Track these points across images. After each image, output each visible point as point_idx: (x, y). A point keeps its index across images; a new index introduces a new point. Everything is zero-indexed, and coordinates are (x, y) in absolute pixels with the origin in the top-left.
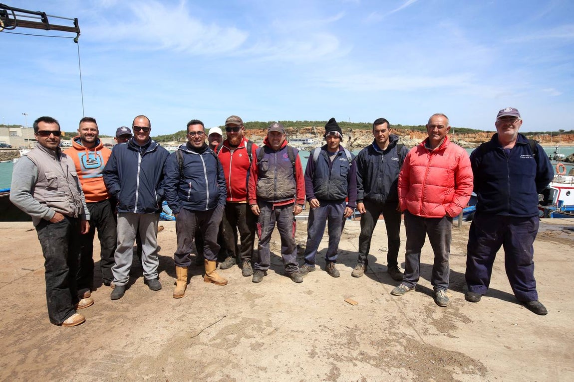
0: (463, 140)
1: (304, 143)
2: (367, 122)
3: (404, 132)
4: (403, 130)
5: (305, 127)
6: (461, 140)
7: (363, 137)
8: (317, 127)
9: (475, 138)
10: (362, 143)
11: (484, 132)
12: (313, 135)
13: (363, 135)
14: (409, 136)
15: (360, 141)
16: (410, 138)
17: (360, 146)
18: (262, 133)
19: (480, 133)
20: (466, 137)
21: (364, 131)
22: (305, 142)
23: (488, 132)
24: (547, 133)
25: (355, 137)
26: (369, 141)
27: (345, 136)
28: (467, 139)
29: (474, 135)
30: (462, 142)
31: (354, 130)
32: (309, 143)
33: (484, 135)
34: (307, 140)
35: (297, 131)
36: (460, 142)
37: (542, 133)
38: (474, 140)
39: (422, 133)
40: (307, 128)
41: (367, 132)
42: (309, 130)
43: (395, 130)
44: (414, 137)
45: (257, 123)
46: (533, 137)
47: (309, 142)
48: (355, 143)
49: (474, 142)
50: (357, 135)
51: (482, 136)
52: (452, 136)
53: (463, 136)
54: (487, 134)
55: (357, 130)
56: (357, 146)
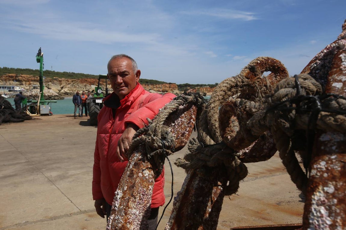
0: (153, 89)
1: (10, 91)
2: (71, 72)
5: (8, 75)
7: (69, 86)
8: (22, 74)
9: (161, 88)
10: (68, 91)
11: (167, 83)
12: (17, 83)
13: (69, 84)
17: (68, 94)
19: (164, 84)
20: (155, 88)
21: (70, 80)
22: (12, 89)
23: (170, 84)
24: (208, 85)
25: (62, 86)
26: (75, 89)
27: (52, 85)
28: (155, 89)
29: (160, 86)
31: (60, 79)
32: (16, 91)
33: (167, 85)
34: (13, 88)
37: (205, 85)
40: (10, 75)
41: (72, 81)
42: (12, 77)
46: (199, 88)
47: (15, 89)
48: (62, 91)
49: (160, 91)
50: (64, 84)
51: (166, 87)
52: (144, 86)
53: (152, 86)
54: (169, 85)
55: (63, 79)
56: (65, 94)
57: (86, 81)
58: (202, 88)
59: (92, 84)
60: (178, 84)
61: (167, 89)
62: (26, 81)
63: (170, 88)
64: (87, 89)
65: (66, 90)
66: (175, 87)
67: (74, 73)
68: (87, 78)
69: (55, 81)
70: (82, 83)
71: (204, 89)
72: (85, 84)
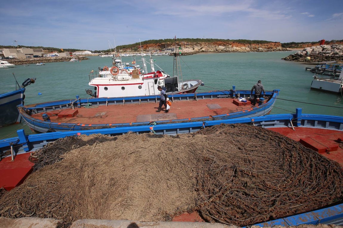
0: (261, 47)
1: (172, 51)
3: (228, 43)
4: (228, 42)
6: (259, 47)
7: (206, 47)
8: (182, 41)
9: (267, 46)
11: (273, 42)
14: (231, 46)
15: (204, 49)
16: (232, 47)
18: (155, 46)
19: (271, 43)
21: (207, 43)
23: (275, 42)
25: (202, 47)
27: (196, 46)
28: (263, 47)
29: (267, 44)
30: (260, 48)
31: (201, 43)
33: (273, 44)
35: (171, 44)
36: (259, 48)
37: (308, 43)
38: (267, 47)
39: (239, 43)
41: (208, 44)
42: (177, 43)
43: (224, 42)
44: (234, 46)
45: (153, 40)
46: (302, 45)
48: (201, 50)
49: (267, 48)
50: (203, 46)
51: (272, 45)
52: (255, 45)
53: (261, 45)
54: (274, 44)
55: (203, 43)
56: (202, 51)
57: (217, 43)
58: (304, 45)
59: (220, 45)
60: (283, 43)
61: (272, 46)
62: (183, 45)
63: (275, 45)
64: (216, 48)
65: (203, 49)
66: (280, 45)
67: (212, 39)
68: (217, 42)
69: (198, 45)
70: (214, 45)
71: (306, 46)
72: (215, 45)
